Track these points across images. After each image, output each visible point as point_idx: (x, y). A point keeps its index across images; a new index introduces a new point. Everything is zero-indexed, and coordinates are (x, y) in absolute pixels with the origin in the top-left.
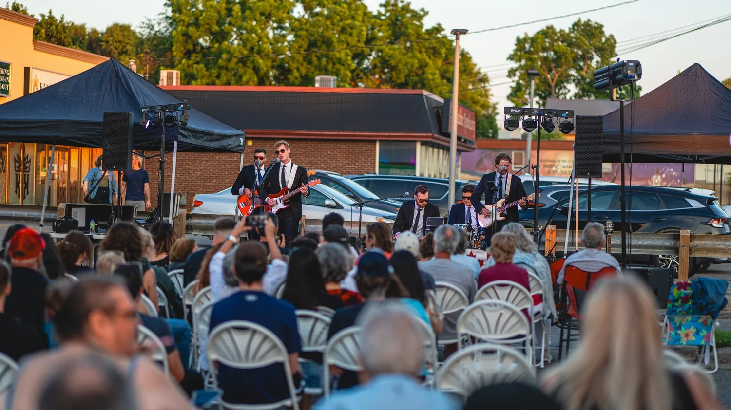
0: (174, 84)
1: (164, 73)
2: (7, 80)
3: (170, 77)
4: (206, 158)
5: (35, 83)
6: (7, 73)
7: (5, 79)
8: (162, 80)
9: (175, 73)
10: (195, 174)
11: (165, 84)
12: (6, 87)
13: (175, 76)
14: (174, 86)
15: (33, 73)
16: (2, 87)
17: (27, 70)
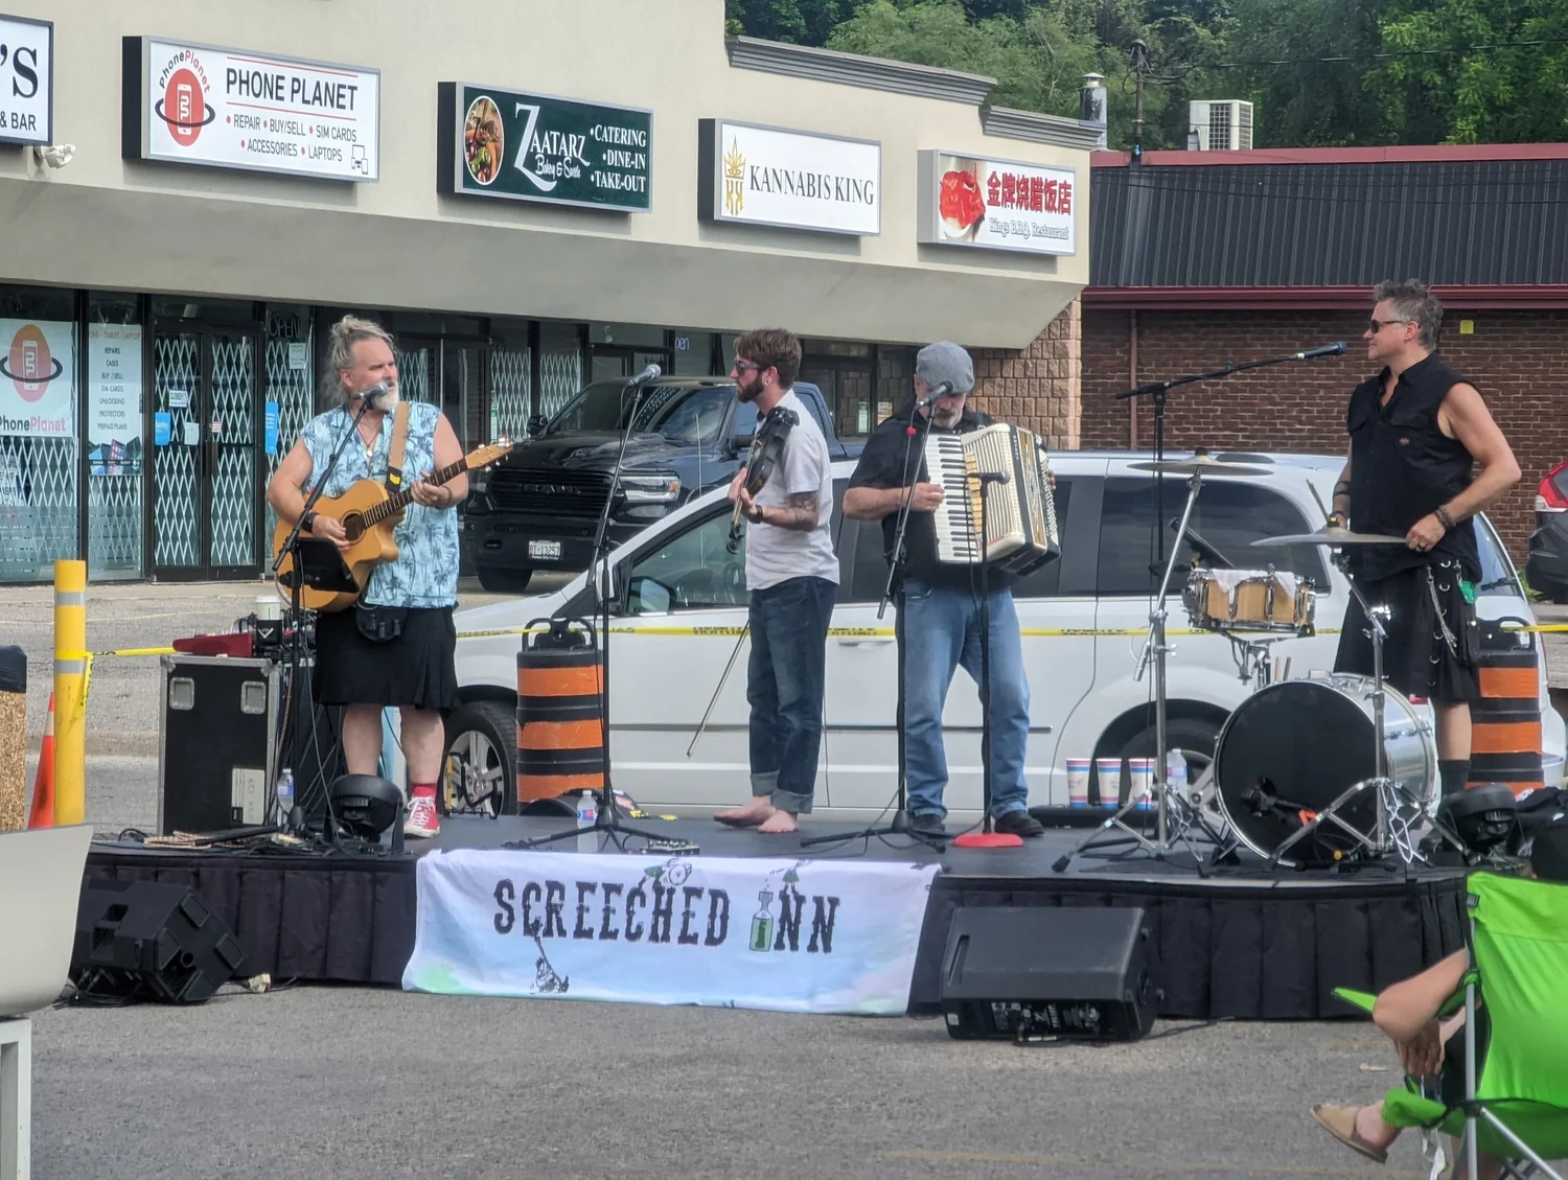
0: (1235, 145)
1: (1200, 112)
2: (640, 164)
3: (1220, 126)
4: (1327, 379)
5: (735, 167)
6: (638, 140)
7: (632, 158)
8: (1196, 132)
9: (1239, 110)
10: (1290, 431)
11: (1205, 146)
12: (638, 183)
13: (1235, 120)
14: (1235, 152)
15: (729, 139)
16: (624, 184)
17: (707, 131)
